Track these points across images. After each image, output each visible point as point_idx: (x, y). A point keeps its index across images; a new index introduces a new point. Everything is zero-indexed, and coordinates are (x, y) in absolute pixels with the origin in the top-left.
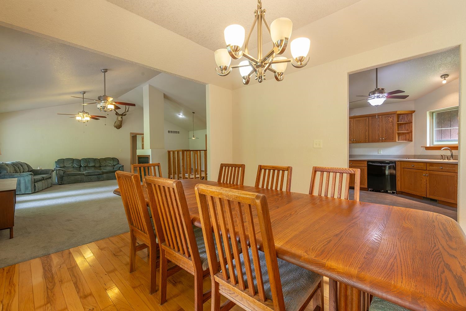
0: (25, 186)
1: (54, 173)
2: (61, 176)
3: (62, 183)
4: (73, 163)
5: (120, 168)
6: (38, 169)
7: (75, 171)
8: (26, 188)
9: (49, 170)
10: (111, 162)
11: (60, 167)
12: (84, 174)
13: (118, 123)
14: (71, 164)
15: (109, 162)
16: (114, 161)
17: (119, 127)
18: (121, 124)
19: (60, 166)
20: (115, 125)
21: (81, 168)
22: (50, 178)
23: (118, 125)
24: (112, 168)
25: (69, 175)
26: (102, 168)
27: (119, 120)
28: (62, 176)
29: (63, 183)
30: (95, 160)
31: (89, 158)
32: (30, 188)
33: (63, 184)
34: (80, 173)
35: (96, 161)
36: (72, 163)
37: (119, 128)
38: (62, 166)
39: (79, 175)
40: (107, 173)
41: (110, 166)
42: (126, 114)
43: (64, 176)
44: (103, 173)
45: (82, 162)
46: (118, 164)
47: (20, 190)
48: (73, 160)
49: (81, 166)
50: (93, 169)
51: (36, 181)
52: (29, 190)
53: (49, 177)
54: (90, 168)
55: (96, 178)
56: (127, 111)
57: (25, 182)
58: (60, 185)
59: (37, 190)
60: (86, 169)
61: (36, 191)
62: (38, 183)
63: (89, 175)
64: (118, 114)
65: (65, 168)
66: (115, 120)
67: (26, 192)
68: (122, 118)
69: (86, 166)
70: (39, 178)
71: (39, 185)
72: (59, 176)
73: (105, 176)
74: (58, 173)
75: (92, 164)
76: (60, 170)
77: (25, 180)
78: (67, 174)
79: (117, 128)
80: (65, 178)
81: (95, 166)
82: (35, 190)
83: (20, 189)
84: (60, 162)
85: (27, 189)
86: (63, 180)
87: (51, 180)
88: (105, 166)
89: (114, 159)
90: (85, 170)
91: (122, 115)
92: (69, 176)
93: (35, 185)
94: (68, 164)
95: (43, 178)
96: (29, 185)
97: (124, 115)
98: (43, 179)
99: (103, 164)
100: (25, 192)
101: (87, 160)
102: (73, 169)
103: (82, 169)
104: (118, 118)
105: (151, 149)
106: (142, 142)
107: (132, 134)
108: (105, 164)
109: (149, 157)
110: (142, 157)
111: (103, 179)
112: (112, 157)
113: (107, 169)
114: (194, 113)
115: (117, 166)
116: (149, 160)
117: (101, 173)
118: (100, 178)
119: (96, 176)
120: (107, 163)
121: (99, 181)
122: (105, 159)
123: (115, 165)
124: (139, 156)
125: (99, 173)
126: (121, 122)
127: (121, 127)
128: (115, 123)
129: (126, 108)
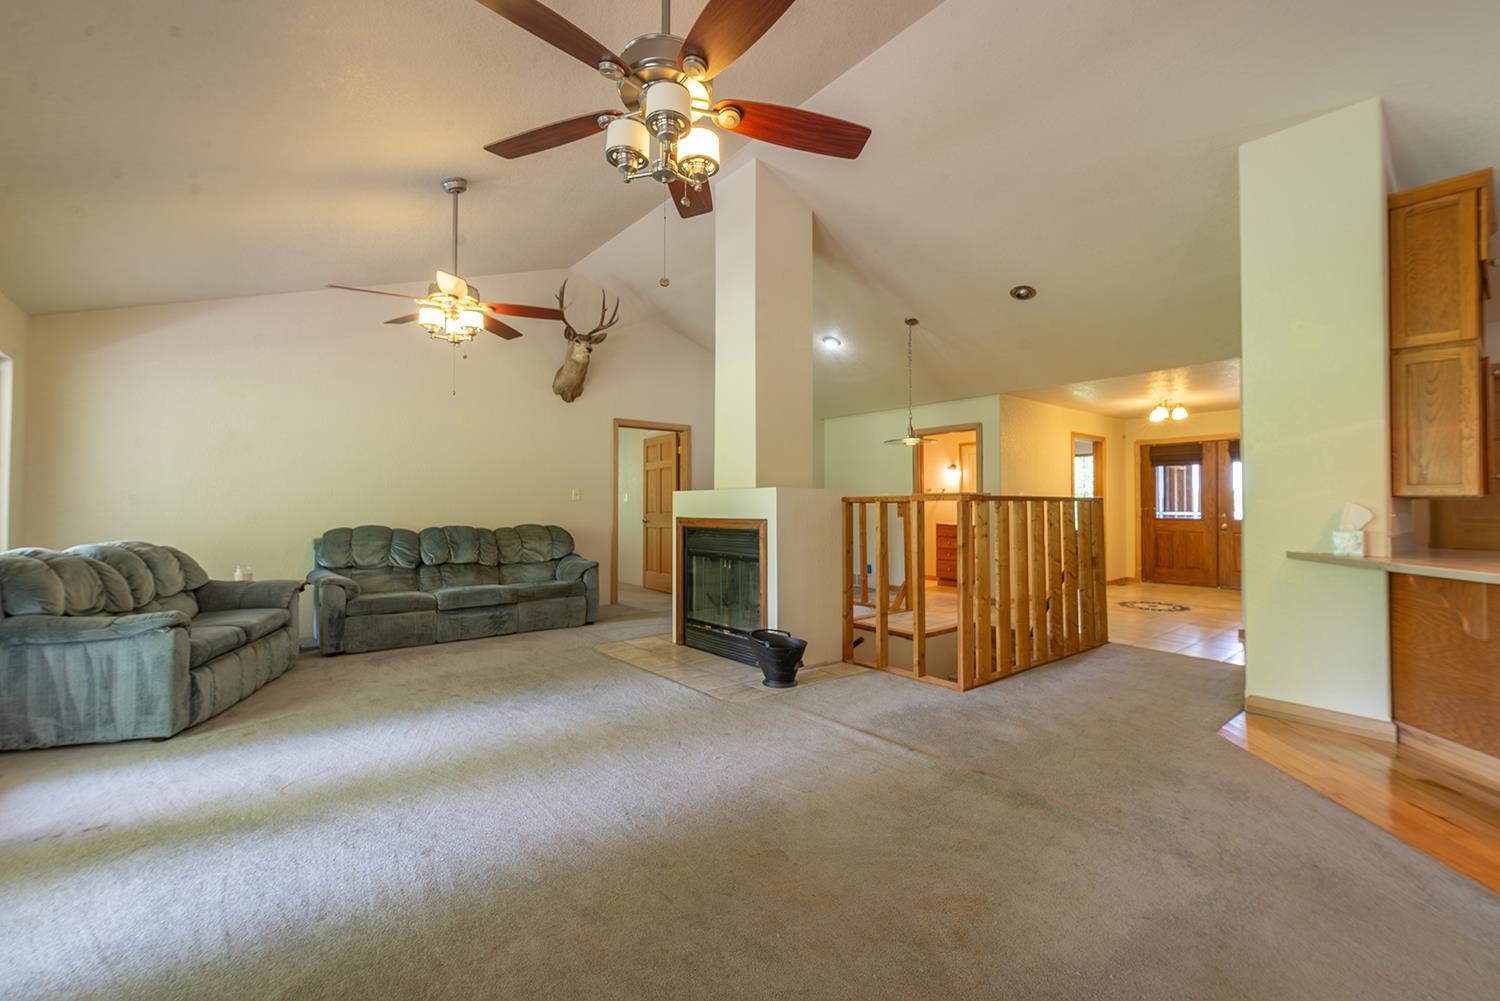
0: (140, 698)
1: (306, 600)
2: (336, 616)
3: (337, 647)
4: (388, 547)
5: (582, 577)
6: (238, 577)
7: (396, 585)
8: (145, 708)
9: (282, 586)
10: (544, 546)
11: (331, 569)
12: (432, 605)
13: (571, 375)
14: (381, 555)
15: (536, 545)
16: (552, 539)
17: (571, 392)
18: (583, 380)
19: (333, 562)
20: (559, 382)
21: (422, 571)
22: (285, 626)
23: (571, 385)
24: (545, 573)
25: (373, 609)
26: (505, 571)
27: (576, 363)
28: (340, 617)
29: (342, 650)
30: (478, 536)
31: (456, 529)
32: (163, 707)
33: (344, 653)
34: (417, 600)
35: (482, 540)
36: (383, 547)
37: (573, 399)
38: (342, 561)
39: (416, 609)
40: (530, 597)
41: (540, 562)
42: (605, 335)
43: (350, 612)
44: (518, 597)
45: (425, 545)
46: (570, 554)
47: (110, 720)
48: (387, 536)
49: (421, 563)
50: (471, 576)
51: (200, 660)
52: (159, 719)
53: (280, 623)
54: (459, 571)
55: (488, 621)
56: (611, 323)
57: (140, 671)
58: (329, 659)
59: (206, 710)
60: (441, 579)
61: (199, 720)
62: (216, 666)
63: (457, 607)
64: (575, 335)
65: (354, 572)
66: (559, 360)
67: (143, 727)
68: (590, 350)
69: (439, 565)
70: (225, 637)
71: (218, 681)
72: (327, 613)
73: (522, 611)
74: (324, 599)
75: (466, 556)
76: (331, 582)
77: (139, 657)
78: (362, 603)
79: (565, 399)
80: (354, 624)
81: (477, 563)
82: (193, 713)
83: (110, 712)
84: (337, 543)
85: (147, 713)
86: (346, 634)
87: (290, 637)
88: (521, 563)
89: (552, 533)
90: (438, 583)
91: (588, 338)
92: (371, 613)
93: (194, 684)
94: (366, 555)
95: (247, 631)
96: (161, 688)
97: (599, 340)
98: (248, 638)
99: (511, 554)
100: (137, 729)
101: (447, 537)
102: (386, 577)
103: (425, 576)
104: (571, 352)
105: (775, 489)
106: (647, 460)
107: (620, 426)
108: (520, 554)
109: (761, 532)
110: (706, 530)
111: (514, 629)
112: (544, 524)
113: (532, 578)
114: (913, 324)
115: (566, 564)
116: (761, 544)
117: (508, 598)
118: (504, 622)
119: (485, 614)
120: (525, 551)
121: (497, 635)
122: (520, 533)
123: (560, 559)
124: (689, 520)
125: (498, 598)
126: (584, 369)
127: (580, 394)
128: (560, 372)
129: (604, 310)
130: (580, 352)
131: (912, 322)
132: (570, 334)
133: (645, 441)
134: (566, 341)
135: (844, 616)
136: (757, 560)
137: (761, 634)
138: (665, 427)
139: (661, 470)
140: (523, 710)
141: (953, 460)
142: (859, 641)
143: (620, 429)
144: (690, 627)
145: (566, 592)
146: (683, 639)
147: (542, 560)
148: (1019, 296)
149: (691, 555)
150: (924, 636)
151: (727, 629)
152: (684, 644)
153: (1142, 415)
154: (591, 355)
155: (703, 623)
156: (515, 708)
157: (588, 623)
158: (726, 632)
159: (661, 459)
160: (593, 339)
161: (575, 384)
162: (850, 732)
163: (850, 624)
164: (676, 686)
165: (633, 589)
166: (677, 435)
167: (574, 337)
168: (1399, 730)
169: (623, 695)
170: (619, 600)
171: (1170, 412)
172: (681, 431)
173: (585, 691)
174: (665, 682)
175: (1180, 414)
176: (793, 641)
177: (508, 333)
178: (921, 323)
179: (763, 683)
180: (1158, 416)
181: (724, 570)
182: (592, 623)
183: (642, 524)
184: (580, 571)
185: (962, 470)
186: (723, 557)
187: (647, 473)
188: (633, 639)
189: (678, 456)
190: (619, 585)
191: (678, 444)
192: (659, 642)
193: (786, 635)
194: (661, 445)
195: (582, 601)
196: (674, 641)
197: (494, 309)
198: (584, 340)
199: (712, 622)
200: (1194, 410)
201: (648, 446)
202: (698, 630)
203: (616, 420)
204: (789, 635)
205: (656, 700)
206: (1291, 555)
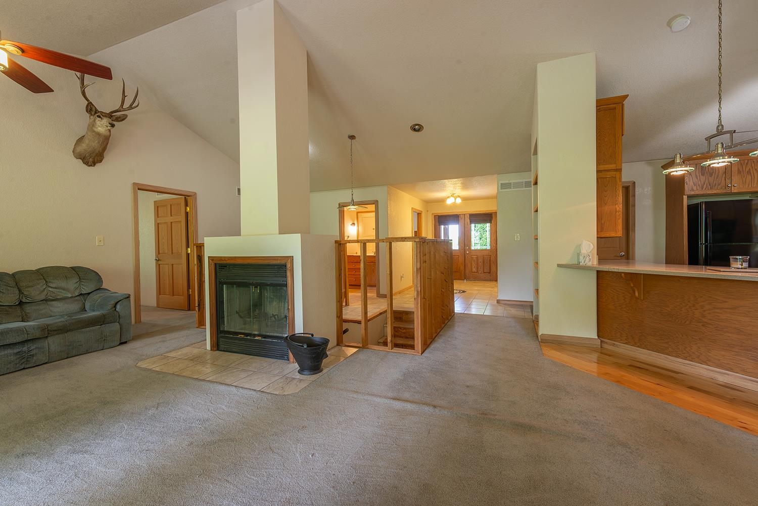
5: (115, 307)
10: (72, 285)
15: (63, 284)
16: (79, 278)
17: (92, 159)
18: (104, 149)
20: (79, 149)
23: (92, 152)
24: (74, 306)
26: (28, 309)
27: (99, 134)
37: (94, 164)
40: (62, 330)
41: (68, 298)
42: (126, 116)
44: (47, 332)
46: (99, 289)
55: (13, 358)
56: (131, 107)
64: (96, 111)
73: (54, 343)
79: (86, 163)
88: (46, 300)
89: (80, 273)
91: (110, 115)
97: (122, 119)
99: (36, 292)
104: (93, 125)
105: (300, 234)
106: (157, 215)
107: (139, 189)
108: (45, 292)
109: (289, 266)
110: (235, 265)
111: (45, 360)
112: (68, 264)
113: (59, 312)
114: (353, 139)
115: (96, 297)
116: (289, 274)
117: (38, 334)
118: (33, 356)
119: (9, 351)
120: (50, 289)
121: (24, 369)
122: (44, 274)
123: (89, 294)
124: (221, 258)
125: (26, 335)
126: (105, 141)
127: (101, 161)
128: (80, 140)
129: (124, 96)
130: (102, 126)
131: (352, 137)
132: (91, 110)
133: (155, 202)
134: (88, 115)
135: (337, 317)
136: (286, 285)
137: (294, 338)
138: (176, 192)
139: (171, 222)
140: (86, 452)
141: (354, 221)
142: (346, 331)
143: (139, 192)
144: (223, 337)
145: (100, 321)
146: (217, 346)
147: (70, 296)
148: (415, 130)
149: (222, 284)
150: (367, 320)
151: (258, 335)
152: (218, 349)
153: (442, 201)
154: (113, 130)
155: (237, 333)
156: (75, 452)
157: (122, 343)
158: (257, 338)
159: (171, 216)
160: (115, 117)
161: (97, 151)
162: (387, 401)
163: (341, 320)
164: (233, 389)
165: (149, 309)
166: (185, 198)
167: (96, 113)
168: (602, 342)
169: (190, 409)
170: (142, 319)
171: (455, 199)
172: (188, 196)
173: (150, 412)
174: (223, 388)
175: (459, 201)
176: (317, 340)
177: (36, 85)
178: (356, 139)
179: (299, 372)
180: (450, 201)
181: (253, 293)
182: (125, 343)
183: (154, 262)
184: (113, 302)
185: (358, 226)
186: (252, 284)
187: (158, 226)
188: (170, 351)
189: (187, 213)
190: (142, 308)
191: (186, 205)
192: (196, 351)
193: (310, 336)
194: (171, 205)
195: (116, 326)
196: (208, 347)
197: (23, 51)
198: (106, 116)
199: (243, 331)
200: (465, 199)
201: (158, 206)
202: (231, 338)
203: (135, 184)
204: (312, 335)
205: (224, 407)
206: (559, 266)
